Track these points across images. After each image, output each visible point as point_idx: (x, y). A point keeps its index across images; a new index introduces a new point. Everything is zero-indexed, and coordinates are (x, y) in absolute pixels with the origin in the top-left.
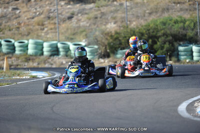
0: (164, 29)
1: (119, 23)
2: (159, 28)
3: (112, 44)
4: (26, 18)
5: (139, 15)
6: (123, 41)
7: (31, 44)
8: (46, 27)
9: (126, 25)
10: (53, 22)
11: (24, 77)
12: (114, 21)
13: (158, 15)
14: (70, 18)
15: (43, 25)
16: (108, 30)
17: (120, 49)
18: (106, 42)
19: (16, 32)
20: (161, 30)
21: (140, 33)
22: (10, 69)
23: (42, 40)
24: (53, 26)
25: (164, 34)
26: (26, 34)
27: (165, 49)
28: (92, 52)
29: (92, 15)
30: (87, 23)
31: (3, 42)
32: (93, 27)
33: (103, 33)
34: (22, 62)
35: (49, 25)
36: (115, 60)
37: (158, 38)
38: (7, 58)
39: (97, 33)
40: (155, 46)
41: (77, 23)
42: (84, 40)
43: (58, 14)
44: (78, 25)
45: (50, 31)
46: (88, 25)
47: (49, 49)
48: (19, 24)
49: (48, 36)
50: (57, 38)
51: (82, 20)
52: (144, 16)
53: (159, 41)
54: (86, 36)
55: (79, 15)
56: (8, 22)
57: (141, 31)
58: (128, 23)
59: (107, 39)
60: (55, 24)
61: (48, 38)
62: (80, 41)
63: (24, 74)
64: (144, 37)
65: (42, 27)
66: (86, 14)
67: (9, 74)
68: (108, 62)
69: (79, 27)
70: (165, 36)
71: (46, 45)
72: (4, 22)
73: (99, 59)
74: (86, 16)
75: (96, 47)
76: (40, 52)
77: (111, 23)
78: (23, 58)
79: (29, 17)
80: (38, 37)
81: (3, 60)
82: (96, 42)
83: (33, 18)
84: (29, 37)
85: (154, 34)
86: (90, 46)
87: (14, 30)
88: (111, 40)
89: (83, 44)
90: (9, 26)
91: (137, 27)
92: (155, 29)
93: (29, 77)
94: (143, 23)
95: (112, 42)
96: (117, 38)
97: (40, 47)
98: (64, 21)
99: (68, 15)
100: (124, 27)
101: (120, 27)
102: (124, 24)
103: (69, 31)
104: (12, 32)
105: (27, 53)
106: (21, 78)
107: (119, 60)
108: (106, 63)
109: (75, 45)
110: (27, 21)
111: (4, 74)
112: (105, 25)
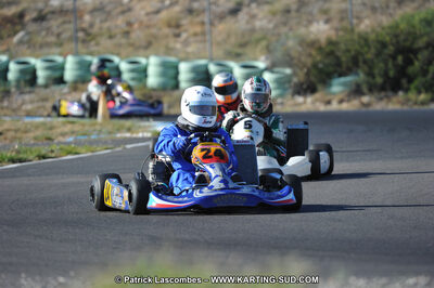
0: (427, 34)
1: (335, 23)
2: (418, 32)
3: (321, 66)
4: (143, 13)
5: (377, 5)
6: (344, 59)
7: (153, 64)
8: (186, 31)
9: (349, 27)
10: (198, 19)
11: (140, 135)
12: (325, 17)
13: (415, 5)
14: (235, 12)
15: (178, 26)
16: (312, 37)
17: (336, 75)
18: (309, 62)
19: (123, 41)
20: (422, 36)
21: (378, 42)
23: (176, 56)
24: (198, 29)
25: (428, 45)
26: (144, 44)
27: (430, 76)
28: (280, 83)
29: (278, 6)
30: (270, 21)
32: (284, 30)
33: (302, 42)
35: (190, 27)
36: (328, 98)
37: (415, 52)
39: (291, 43)
40: (411, 70)
41: (248, 22)
42: (263, 58)
43: (210, 4)
44: (249, 27)
45: (192, 39)
46: (271, 26)
47: (191, 76)
48: (129, 24)
49: (190, 49)
50: (208, 54)
51: (261, 15)
52: (388, 7)
53: (417, 59)
54: (269, 50)
55: (254, 5)
56: (106, 20)
57: (380, 38)
58: (355, 21)
59: (310, 55)
60: (203, 23)
61: (188, 53)
62: (256, 59)
63: (140, 127)
64: (386, 51)
65: (177, 31)
66: (268, 3)
67: (110, 127)
68: (313, 103)
69: (253, 30)
70: (430, 49)
71: (184, 67)
72: (98, 21)
73: (293, 95)
74: (266, 8)
76: (172, 82)
77: (318, 22)
79: (149, 9)
80: (169, 51)
82: (289, 61)
83: (158, 12)
84: (148, 52)
85: (408, 44)
86: (276, 69)
87: (119, 36)
88: (319, 58)
89: (261, 65)
90: (109, 29)
91: (373, 31)
92: (409, 34)
93: (149, 135)
94: (386, 21)
95: (321, 62)
96: (331, 53)
97: (172, 72)
98: (222, 17)
99: (231, 5)
100: (345, 30)
101: (337, 30)
102: (345, 24)
103: (233, 40)
104: (115, 41)
105: (145, 86)
106: (135, 135)
107: (336, 98)
108: (308, 104)
109: (245, 67)
110: (145, 19)
111: (98, 127)
112: (306, 26)
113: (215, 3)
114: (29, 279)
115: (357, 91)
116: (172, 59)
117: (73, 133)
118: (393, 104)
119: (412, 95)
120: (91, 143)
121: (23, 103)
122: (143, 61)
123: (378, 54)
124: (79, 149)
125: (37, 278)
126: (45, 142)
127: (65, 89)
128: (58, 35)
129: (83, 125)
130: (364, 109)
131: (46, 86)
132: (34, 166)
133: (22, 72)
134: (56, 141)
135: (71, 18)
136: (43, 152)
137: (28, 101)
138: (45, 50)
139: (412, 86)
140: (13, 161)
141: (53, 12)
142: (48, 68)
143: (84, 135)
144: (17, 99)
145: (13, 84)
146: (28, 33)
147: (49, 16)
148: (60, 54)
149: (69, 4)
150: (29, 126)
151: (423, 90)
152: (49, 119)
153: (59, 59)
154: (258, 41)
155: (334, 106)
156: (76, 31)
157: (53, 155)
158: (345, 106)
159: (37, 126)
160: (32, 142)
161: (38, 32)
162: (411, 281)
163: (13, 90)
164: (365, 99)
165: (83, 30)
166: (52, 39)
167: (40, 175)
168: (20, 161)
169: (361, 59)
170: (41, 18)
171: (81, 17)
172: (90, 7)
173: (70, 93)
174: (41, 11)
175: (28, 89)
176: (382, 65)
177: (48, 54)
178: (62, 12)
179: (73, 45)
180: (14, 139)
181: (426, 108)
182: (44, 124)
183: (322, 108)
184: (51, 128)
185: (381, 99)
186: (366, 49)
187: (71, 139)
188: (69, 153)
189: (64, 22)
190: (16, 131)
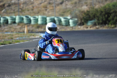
0: (114, 9)
1: (89, 6)
3: (85, 18)
4: (37, 4)
5: (100, 1)
6: (91, 16)
7: (40, 18)
8: (48, 9)
10: (52, 6)
11: (36, 37)
12: (86, 5)
13: (110, 1)
14: (62, 3)
15: (46, 7)
16: (83, 10)
17: (89, 20)
18: (82, 17)
19: (32, 12)
20: (112, 9)
21: (101, 11)
22: (29, 32)
23: (46, 15)
25: (114, 12)
26: (37, 12)
28: (75, 23)
29: (73, 2)
30: (71, 6)
31: (24, 18)
32: (75, 8)
33: (80, 11)
34: (35, 28)
35: (50, 8)
36: (87, 26)
38: (27, 26)
39: (77, 12)
40: (109, 19)
41: (65, 6)
42: (69, 16)
43: (55, 1)
45: (50, 11)
46: (71, 7)
47: (50, 21)
48: (33, 7)
49: (50, 14)
50: (54, 15)
51: (69, 4)
52: (103, 2)
53: (111, 16)
54: (71, 14)
55: (67, 2)
56: (27, 6)
58: (94, 6)
59: (82, 15)
60: (53, 7)
62: (67, 16)
63: (36, 35)
64: (103, 14)
66: (70, 1)
67: (28, 35)
68: (83, 28)
69: (66, 8)
71: (48, 19)
72: (24, 6)
73: (78, 26)
75: (76, 19)
76: (45, 23)
77: (84, 6)
78: (35, 26)
79: (39, 3)
80: (44, 14)
81: (25, 27)
82: (76, 17)
83: (41, 4)
84: (38, 14)
85: (108, 12)
86: (73, 19)
87: (30, 10)
88: (84, 16)
89: (69, 18)
90: (28, 8)
91: (99, 8)
92: (109, 9)
93: (39, 37)
94: (102, 5)
96: (88, 14)
97: (45, 20)
98: (58, 5)
99: (60, 1)
100: (91, 8)
101: (89, 8)
102: (92, 6)
103: (61, 11)
104: (29, 12)
105: (37, 24)
106: (35, 37)
107: (89, 26)
108: (82, 28)
109: (65, 18)
110: (37, 6)
111: (25, 35)
112: (81, 7)
113: (56, 1)
114: (7, 76)
115: (95, 25)
116: (45, 16)
117: (18, 37)
118: (105, 28)
119: (110, 25)
120: (23, 39)
121: (5, 29)
122: (37, 17)
123: (101, 14)
124: (20, 41)
125: (10, 76)
126: (11, 39)
127: (16, 25)
128: (14, 10)
129: (21, 35)
130: (97, 29)
131: (11, 24)
132: (8, 46)
133: (4, 20)
134: (14, 39)
135: (17, 5)
136: (10, 42)
137: (6, 28)
138: (11, 14)
139: (110, 23)
140: (2, 44)
141: (12, 4)
142: (11, 19)
143: (21, 37)
144: (3, 28)
145: (2, 24)
146: (6, 10)
147: (11, 5)
148: (15, 15)
149: (17, 2)
150: (6, 35)
151: (113, 24)
152: (12, 33)
153: (14, 17)
154: (68, 11)
155: (89, 29)
156: (19, 9)
157: (13, 43)
158: (92, 29)
159: (9, 35)
160: (7, 39)
161: (9, 10)
162: (110, 76)
163: (2, 25)
164: (97, 27)
165: (21, 9)
166: (12, 11)
167: (10, 48)
168: (4, 44)
169: (96, 16)
170: (9, 6)
171: (20, 5)
172: (22, 3)
173: (17, 26)
174: (9, 4)
175: (6, 25)
176: (101, 17)
177: (11, 15)
178: (15, 4)
179: (18, 13)
180: (2, 39)
181: (114, 29)
182: (10, 34)
183: (86, 29)
184: (13, 35)
185: (101, 27)
186: (97, 13)
187: (18, 38)
188: (17, 42)
189: (16, 7)
190: (3, 36)
